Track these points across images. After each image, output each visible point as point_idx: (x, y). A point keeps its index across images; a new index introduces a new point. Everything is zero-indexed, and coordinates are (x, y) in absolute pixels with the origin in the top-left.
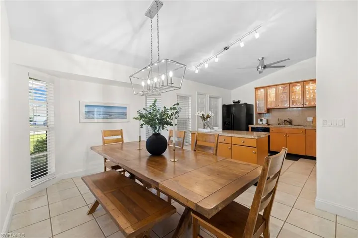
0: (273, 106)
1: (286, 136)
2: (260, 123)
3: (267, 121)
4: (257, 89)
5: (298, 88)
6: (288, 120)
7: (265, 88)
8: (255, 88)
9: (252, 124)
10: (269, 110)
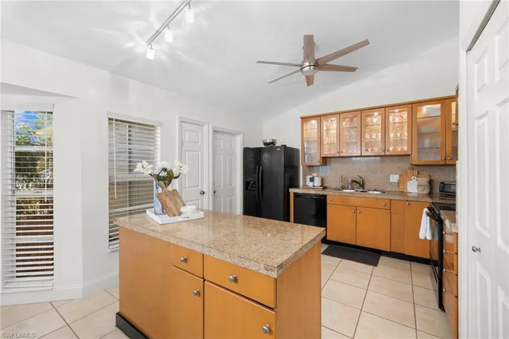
0: (333, 153)
1: (355, 212)
2: (311, 184)
3: (322, 180)
4: (305, 119)
5: (376, 119)
6: (358, 180)
7: (319, 117)
8: (302, 118)
9: (297, 186)
10: (325, 160)
